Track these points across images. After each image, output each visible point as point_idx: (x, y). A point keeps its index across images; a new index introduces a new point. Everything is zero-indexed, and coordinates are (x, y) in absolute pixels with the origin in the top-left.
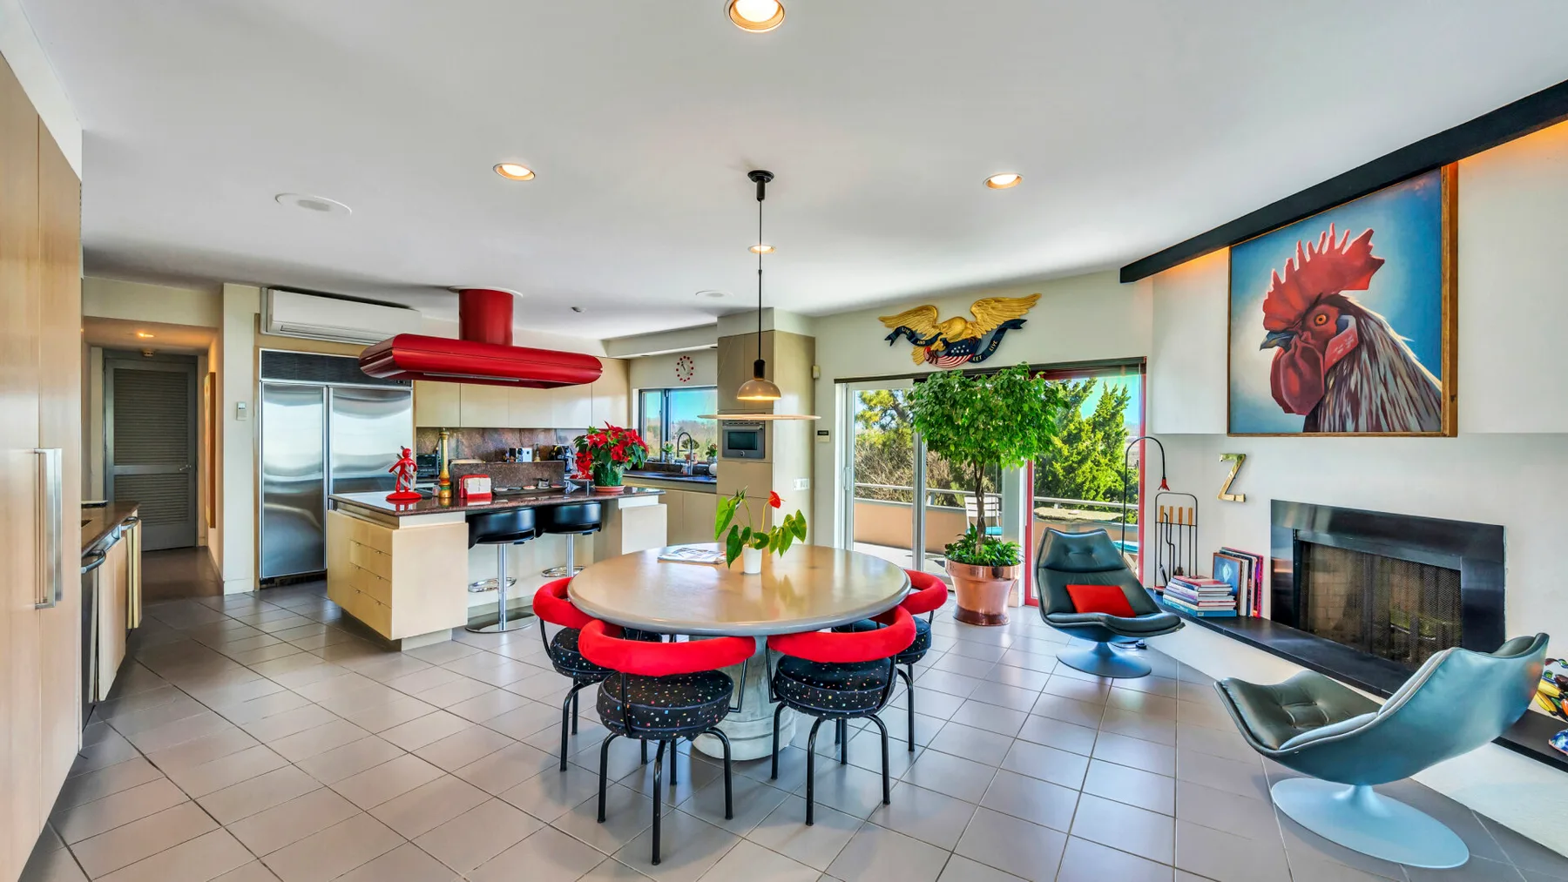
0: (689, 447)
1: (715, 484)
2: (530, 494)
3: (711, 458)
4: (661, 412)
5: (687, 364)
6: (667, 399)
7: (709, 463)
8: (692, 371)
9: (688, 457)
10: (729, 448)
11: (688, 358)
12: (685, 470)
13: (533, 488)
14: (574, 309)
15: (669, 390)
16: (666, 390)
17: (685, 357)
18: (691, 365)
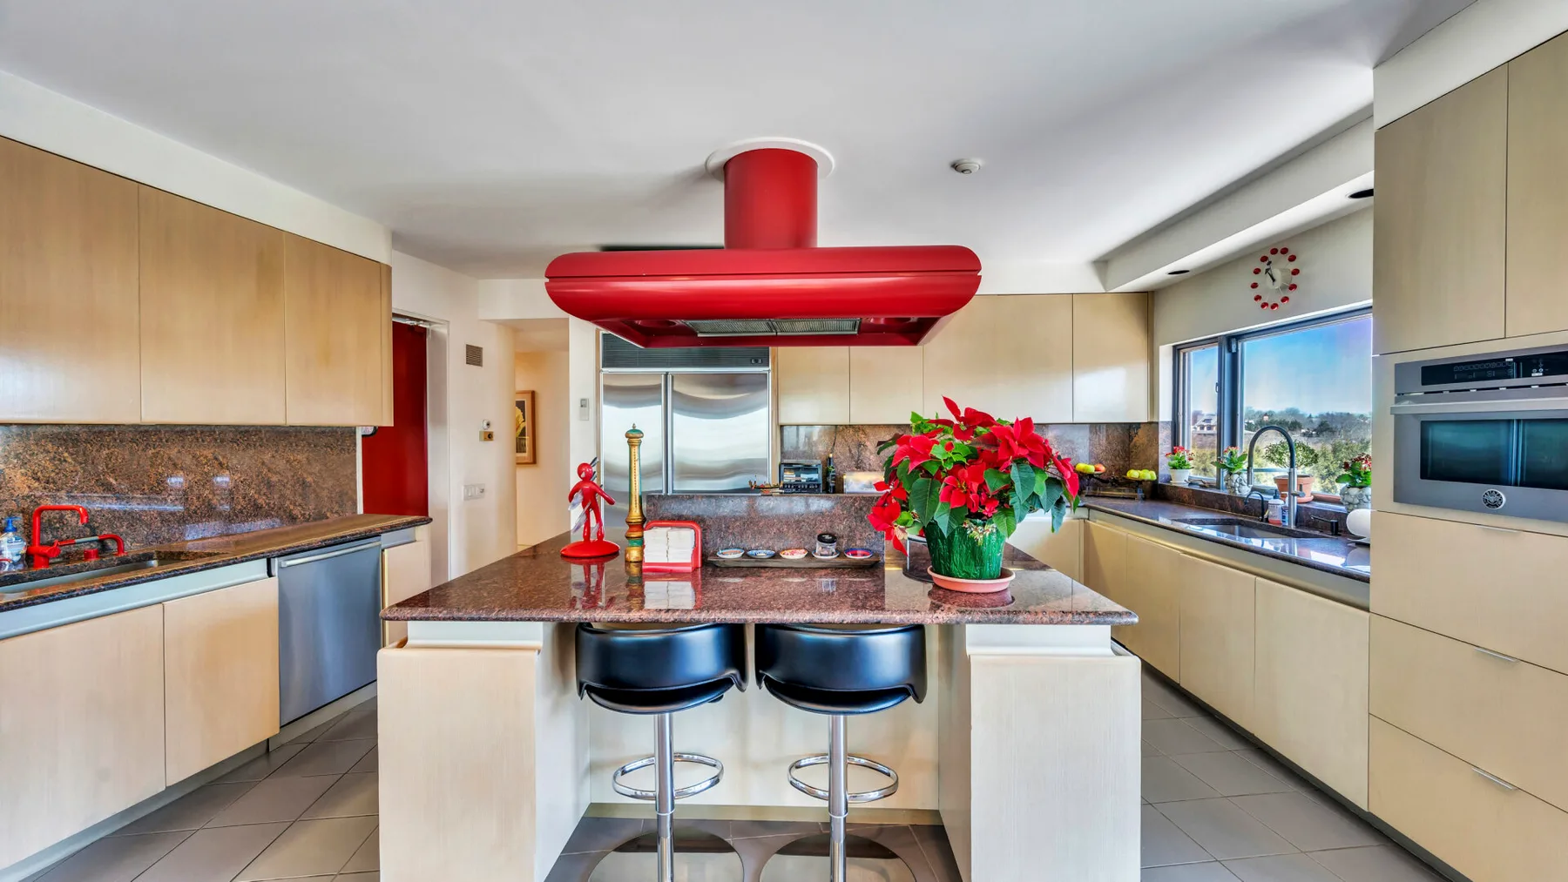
0: (1287, 460)
1: (1366, 580)
2: (795, 570)
3: (1355, 491)
4: (1220, 385)
5: (1281, 268)
6: (1234, 357)
7: (1351, 506)
8: (1295, 280)
9: (1284, 484)
10: (1424, 475)
11: (1285, 251)
12: (1274, 514)
13: (800, 555)
14: (955, 166)
15: (1239, 337)
16: (1230, 338)
17: (1274, 251)
18: (1292, 266)
